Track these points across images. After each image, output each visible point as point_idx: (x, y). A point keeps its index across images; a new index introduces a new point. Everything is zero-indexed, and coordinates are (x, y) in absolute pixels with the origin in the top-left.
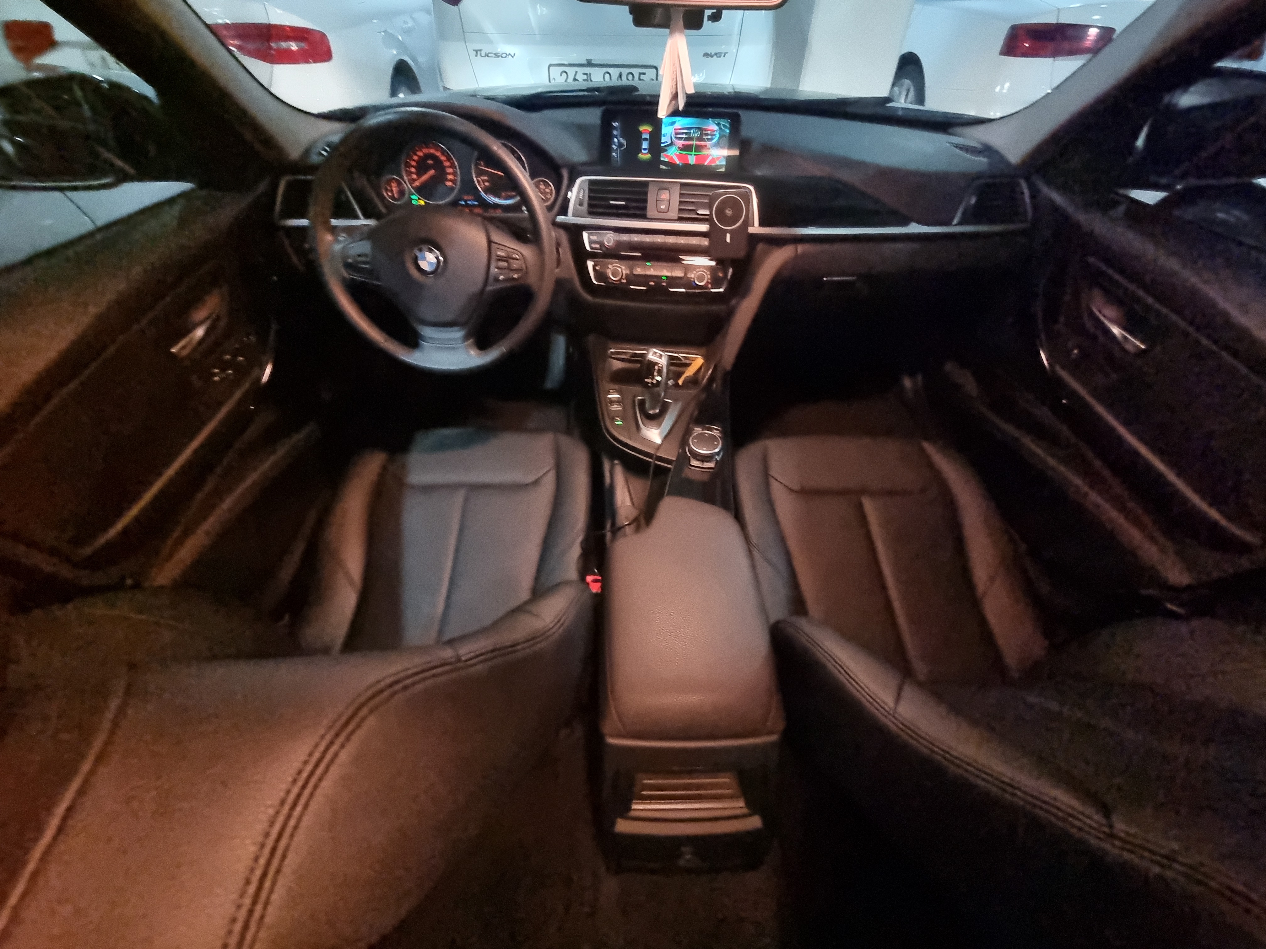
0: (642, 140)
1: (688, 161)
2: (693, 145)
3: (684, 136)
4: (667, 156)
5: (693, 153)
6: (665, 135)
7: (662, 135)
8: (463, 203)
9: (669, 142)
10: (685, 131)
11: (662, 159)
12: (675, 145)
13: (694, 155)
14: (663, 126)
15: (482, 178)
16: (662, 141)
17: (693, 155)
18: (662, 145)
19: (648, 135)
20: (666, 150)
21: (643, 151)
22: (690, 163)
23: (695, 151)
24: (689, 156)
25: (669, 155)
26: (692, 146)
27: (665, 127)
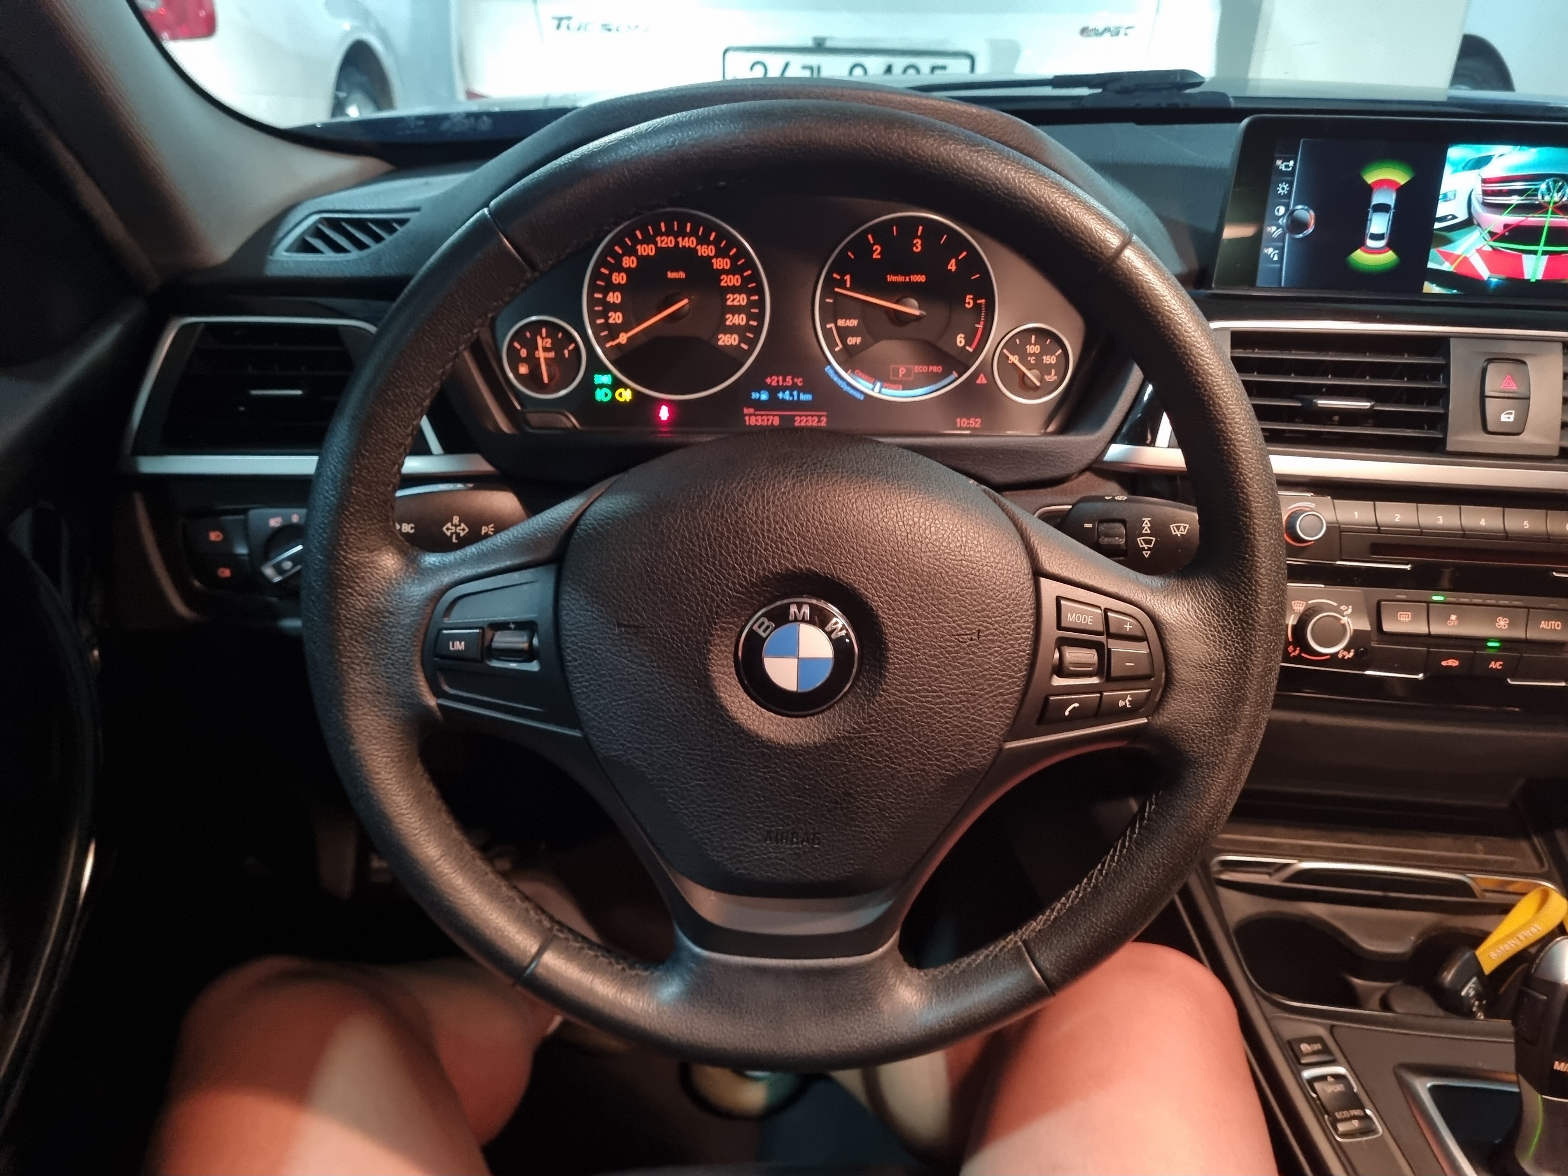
0: (1370, 210)
1: (1522, 273)
2: (1541, 228)
3: (1515, 200)
4: (1448, 257)
5: (1541, 248)
6: (1450, 196)
7: (1440, 197)
8: (764, 396)
9: (1462, 216)
10: (1518, 186)
11: (1431, 265)
12: (1479, 225)
13: (1545, 253)
14: (1448, 170)
15: (841, 323)
16: (1439, 215)
17: (1540, 253)
18: (1437, 225)
19: (1394, 196)
20: (1449, 241)
21: (1370, 243)
22: (1526, 277)
23: (1546, 244)
24: (1525, 257)
25: (1458, 252)
26: (1538, 229)
27: (1455, 171)
